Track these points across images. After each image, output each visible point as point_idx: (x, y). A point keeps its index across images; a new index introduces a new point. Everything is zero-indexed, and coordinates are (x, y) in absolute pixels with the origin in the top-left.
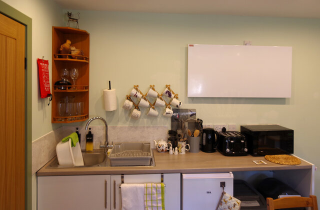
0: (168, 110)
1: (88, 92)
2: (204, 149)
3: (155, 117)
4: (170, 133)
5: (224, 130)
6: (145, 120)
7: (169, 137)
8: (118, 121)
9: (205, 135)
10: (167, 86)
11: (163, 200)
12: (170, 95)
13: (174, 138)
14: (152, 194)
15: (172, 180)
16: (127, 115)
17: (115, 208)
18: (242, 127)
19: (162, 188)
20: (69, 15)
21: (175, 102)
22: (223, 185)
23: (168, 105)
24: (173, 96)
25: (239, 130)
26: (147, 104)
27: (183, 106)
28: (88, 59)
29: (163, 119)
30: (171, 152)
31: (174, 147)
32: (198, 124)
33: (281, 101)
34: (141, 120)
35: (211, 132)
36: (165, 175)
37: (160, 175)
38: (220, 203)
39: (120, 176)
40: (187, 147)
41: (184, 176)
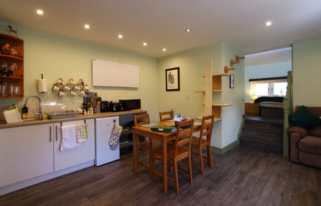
0: (82, 92)
1: (23, 80)
2: (102, 111)
3: (74, 96)
4: (83, 104)
5: (112, 102)
6: (67, 98)
7: (83, 106)
8: (48, 99)
9: (103, 104)
10: (81, 80)
11: (86, 132)
12: (83, 84)
13: (86, 107)
14: (81, 129)
15: (90, 123)
16: (54, 95)
17: (57, 140)
18: (120, 101)
19: (86, 126)
20: (10, 27)
21: (86, 88)
22: (115, 121)
23: (82, 89)
24: (85, 85)
25: (118, 102)
26: (69, 88)
27: (91, 91)
28: (22, 57)
29: (78, 98)
30: (85, 113)
31: (87, 111)
32: (99, 99)
33: (134, 89)
34: (64, 98)
35: (106, 103)
36: (87, 120)
37: (84, 120)
38: (114, 129)
39: (60, 123)
40: (94, 110)
41: (97, 119)
